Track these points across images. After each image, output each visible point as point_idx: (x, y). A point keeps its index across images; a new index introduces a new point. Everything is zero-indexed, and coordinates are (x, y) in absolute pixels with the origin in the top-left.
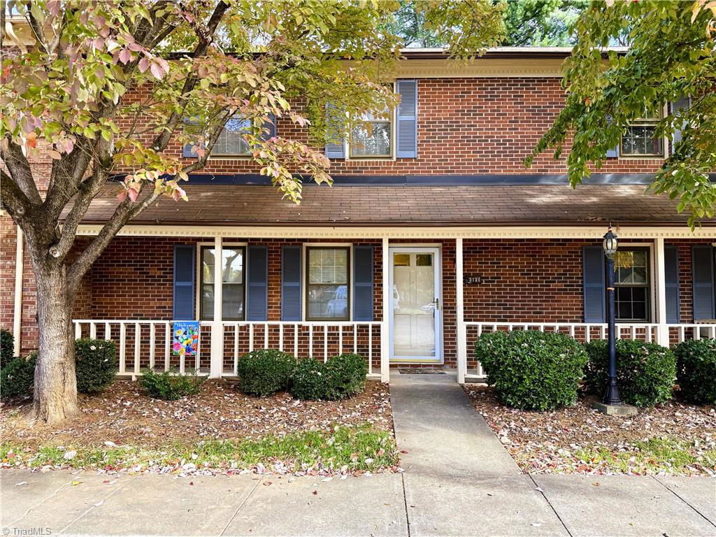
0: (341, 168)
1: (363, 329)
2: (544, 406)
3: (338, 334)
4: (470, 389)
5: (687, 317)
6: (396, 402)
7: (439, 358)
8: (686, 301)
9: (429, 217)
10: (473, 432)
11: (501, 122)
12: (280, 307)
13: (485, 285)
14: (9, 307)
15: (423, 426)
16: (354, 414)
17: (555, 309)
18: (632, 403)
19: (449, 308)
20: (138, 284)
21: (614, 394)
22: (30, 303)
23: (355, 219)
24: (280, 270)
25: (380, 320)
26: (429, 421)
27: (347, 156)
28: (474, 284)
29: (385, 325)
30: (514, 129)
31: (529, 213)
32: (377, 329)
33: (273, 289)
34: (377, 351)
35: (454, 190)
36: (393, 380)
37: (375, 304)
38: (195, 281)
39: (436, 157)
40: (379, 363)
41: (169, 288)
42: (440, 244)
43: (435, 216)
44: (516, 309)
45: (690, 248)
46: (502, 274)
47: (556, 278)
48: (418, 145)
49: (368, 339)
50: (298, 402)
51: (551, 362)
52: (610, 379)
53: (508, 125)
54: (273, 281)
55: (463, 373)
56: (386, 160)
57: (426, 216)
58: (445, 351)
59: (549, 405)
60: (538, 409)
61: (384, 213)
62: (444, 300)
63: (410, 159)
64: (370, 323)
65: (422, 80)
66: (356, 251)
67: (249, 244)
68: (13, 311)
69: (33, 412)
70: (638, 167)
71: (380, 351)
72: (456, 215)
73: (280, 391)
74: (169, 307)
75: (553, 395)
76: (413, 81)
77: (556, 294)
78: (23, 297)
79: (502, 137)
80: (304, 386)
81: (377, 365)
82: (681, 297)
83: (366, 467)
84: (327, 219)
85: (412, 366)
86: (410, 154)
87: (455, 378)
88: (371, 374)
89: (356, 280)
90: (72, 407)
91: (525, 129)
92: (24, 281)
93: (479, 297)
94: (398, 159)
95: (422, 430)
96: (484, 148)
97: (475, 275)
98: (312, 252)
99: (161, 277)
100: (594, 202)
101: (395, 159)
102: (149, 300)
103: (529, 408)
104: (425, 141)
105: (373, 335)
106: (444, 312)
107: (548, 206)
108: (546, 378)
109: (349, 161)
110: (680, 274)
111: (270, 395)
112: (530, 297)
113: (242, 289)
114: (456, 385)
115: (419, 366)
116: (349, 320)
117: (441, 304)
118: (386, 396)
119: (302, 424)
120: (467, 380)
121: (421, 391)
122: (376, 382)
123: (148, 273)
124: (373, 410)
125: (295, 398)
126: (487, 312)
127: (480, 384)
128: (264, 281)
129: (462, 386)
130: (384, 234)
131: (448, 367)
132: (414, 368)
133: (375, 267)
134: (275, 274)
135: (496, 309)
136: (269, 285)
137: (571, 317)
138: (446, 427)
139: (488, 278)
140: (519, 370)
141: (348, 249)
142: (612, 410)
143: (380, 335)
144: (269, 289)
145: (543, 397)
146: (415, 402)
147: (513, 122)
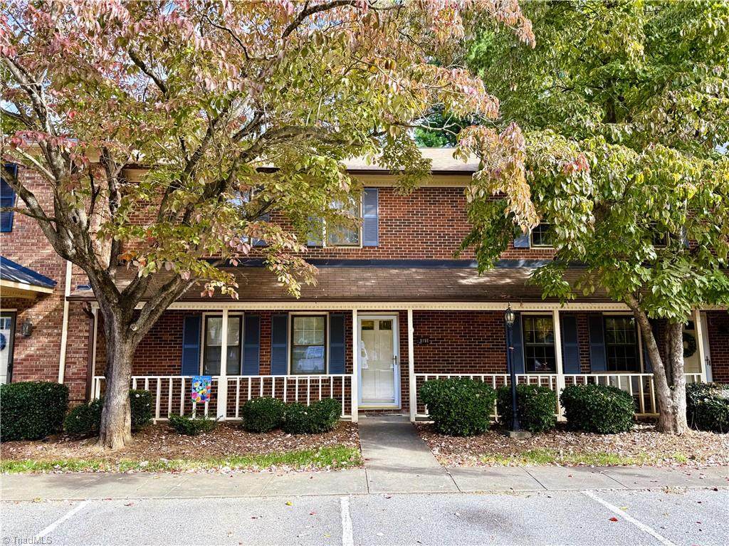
0: (320, 253)
1: (338, 380)
2: (466, 432)
3: (318, 386)
4: (419, 425)
5: (586, 370)
6: (363, 434)
7: (397, 404)
8: (584, 357)
9: (387, 294)
10: (415, 449)
11: (442, 220)
12: (270, 365)
13: (432, 345)
14: (54, 366)
15: (382, 447)
16: (332, 441)
17: (486, 363)
18: (527, 430)
19: (404, 363)
20: (153, 347)
21: (516, 424)
22: (71, 363)
23: (332, 295)
24: (270, 334)
25: (351, 373)
26: (385, 444)
27: (324, 245)
28: (424, 344)
29: (355, 377)
30: (451, 226)
31: (460, 292)
32: (348, 380)
33: (264, 349)
34: (348, 399)
35: (406, 272)
36: (361, 420)
37: (347, 361)
38: (201, 344)
39: (393, 245)
40: (350, 409)
41: (179, 350)
42: (397, 313)
43: (391, 294)
44: (456, 363)
45: (586, 316)
46: (445, 336)
47: (485, 339)
48: (380, 237)
49: (341, 389)
50: (290, 435)
51: (469, 399)
52: (513, 412)
53: (447, 223)
54: (264, 343)
55: (414, 414)
56: (355, 248)
57: (384, 293)
58: (402, 398)
59: (470, 431)
60: (462, 435)
61: (354, 290)
62: (401, 357)
63: (374, 247)
64: (343, 376)
65: (382, 189)
66: (332, 319)
67: (245, 313)
68: (58, 370)
69: (101, 441)
70: (545, 255)
71: (350, 399)
72: (406, 293)
73: (275, 429)
74: (178, 366)
75: (471, 424)
76: (375, 189)
77: (486, 351)
78: (67, 358)
79: (442, 232)
80: (294, 423)
81: (348, 411)
82: (581, 354)
83: (342, 466)
84: (311, 296)
85: (376, 411)
86: (374, 243)
87: (409, 419)
88: (343, 416)
89: (332, 341)
90: (128, 437)
91: (459, 226)
92: (68, 345)
93: (428, 354)
94: (364, 247)
95: (380, 449)
96: (429, 240)
97: (425, 337)
98: (295, 319)
99: (172, 341)
100: (508, 283)
101: (361, 247)
102: (162, 360)
103: (456, 435)
104: (384, 234)
105: (345, 386)
106: (401, 367)
107: (474, 286)
108: (466, 411)
109: (326, 248)
110: (579, 337)
111: (267, 432)
112: (467, 354)
113: (238, 351)
114: (408, 423)
115: (382, 411)
116: (326, 374)
117: (399, 360)
118: (355, 431)
119: (295, 447)
120: (417, 419)
121: (383, 427)
122: (348, 422)
123: (162, 338)
124: (346, 438)
125: (287, 433)
126: (434, 366)
127: (426, 422)
128: (257, 343)
129: (413, 423)
130: (354, 307)
131: (404, 411)
132: (379, 412)
133: (346, 331)
134: (266, 337)
135: (441, 363)
136: (261, 346)
137: (498, 370)
138: (397, 447)
139: (434, 339)
140: (448, 406)
141: (325, 316)
142: (513, 434)
143: (350, 386)
144: (261, 349)
145: (465, 425)
146: (377, 434)
147: (451, 220)
